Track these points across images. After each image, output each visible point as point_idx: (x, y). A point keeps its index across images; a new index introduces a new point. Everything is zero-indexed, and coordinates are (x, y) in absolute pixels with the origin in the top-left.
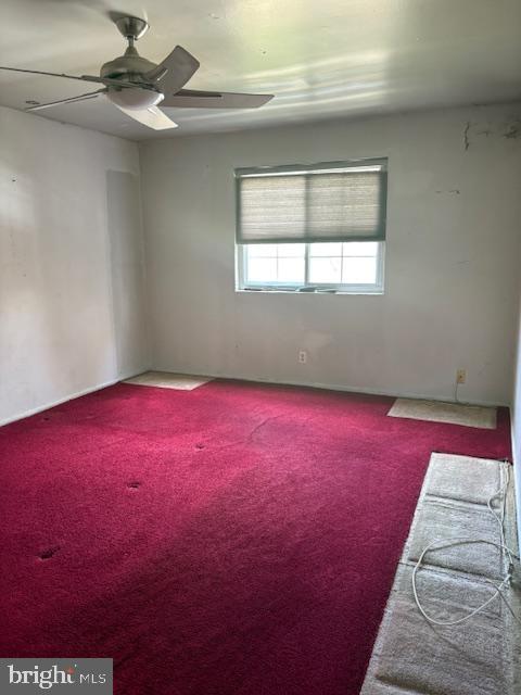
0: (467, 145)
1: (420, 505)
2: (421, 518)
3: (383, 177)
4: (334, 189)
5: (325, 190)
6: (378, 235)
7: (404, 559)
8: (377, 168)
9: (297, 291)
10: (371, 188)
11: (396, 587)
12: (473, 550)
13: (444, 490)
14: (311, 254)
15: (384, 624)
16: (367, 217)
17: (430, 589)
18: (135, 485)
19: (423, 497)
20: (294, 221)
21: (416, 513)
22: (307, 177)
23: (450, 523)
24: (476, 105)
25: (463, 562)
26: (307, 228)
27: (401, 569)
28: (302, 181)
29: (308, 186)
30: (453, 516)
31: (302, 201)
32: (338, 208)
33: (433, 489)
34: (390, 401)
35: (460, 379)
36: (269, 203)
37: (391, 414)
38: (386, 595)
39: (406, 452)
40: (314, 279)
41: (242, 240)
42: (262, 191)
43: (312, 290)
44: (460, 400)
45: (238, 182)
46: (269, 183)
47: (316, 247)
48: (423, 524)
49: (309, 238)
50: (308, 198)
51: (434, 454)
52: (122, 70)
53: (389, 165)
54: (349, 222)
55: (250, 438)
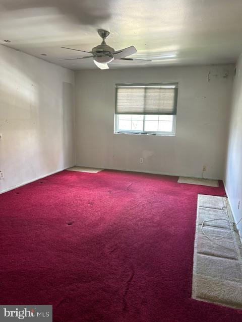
0: (209, 80)
1: (198, 210)
2: (200, 213)
3: (176, 90)
4: (156, 94)
5: (153, 94)
6: (174, 113)
7: (197, 224)
8: (174, 87)
9: (140, 134)
10: (171, 94)
11: (197, 231)
12: (220, 222)
13: (205, 205)
14: (146, 119)
15: (195, 240)
16: (169, 105)
17: (208, 231)
18: (91, 203)
19: (198, 207)
20: (139, 106)
21: (197, 212)
22: (145, 88)
23: (210, 214)
24: (213, 65)
25: (217, 225)
26: (144, 109)
27: (197, 227)
28: (143, 90)
29: (145, 92)
30: (210, 212)
31: (143, 98)
32: (157, 101)
33: (202, 205)
34: (177, 178)
35: (204, 169)
36: (129, 98)
37: (179, 182)
38: (194, 233)
39: (189, 194)
40: (147, 130)
41: (117, 113)
42: (127, 93)
43: (146, 133)
44: (204, 177)
45: (117, 89)
46: (130, 90)
47: (148, 117)
48: (201, 215)
49: (145, 113)
50: (145, 97)
51: (198, 195)
52: (102, 50)
53: (179, 86)
54: (162, 107)
55: (128, 189)
